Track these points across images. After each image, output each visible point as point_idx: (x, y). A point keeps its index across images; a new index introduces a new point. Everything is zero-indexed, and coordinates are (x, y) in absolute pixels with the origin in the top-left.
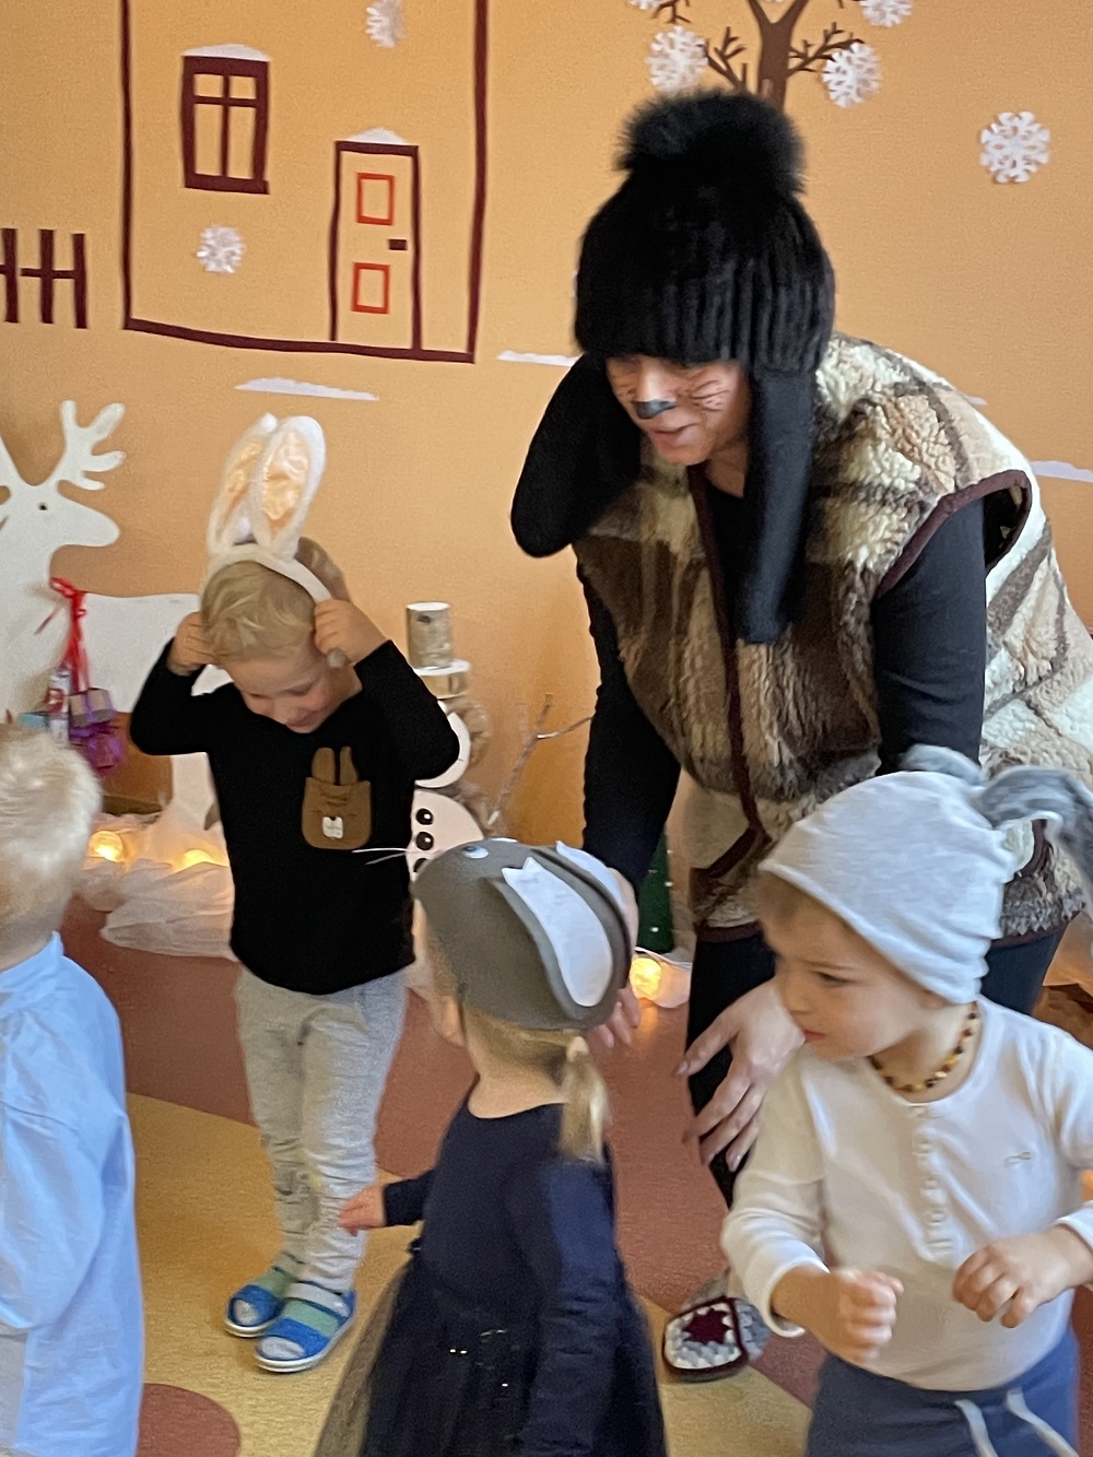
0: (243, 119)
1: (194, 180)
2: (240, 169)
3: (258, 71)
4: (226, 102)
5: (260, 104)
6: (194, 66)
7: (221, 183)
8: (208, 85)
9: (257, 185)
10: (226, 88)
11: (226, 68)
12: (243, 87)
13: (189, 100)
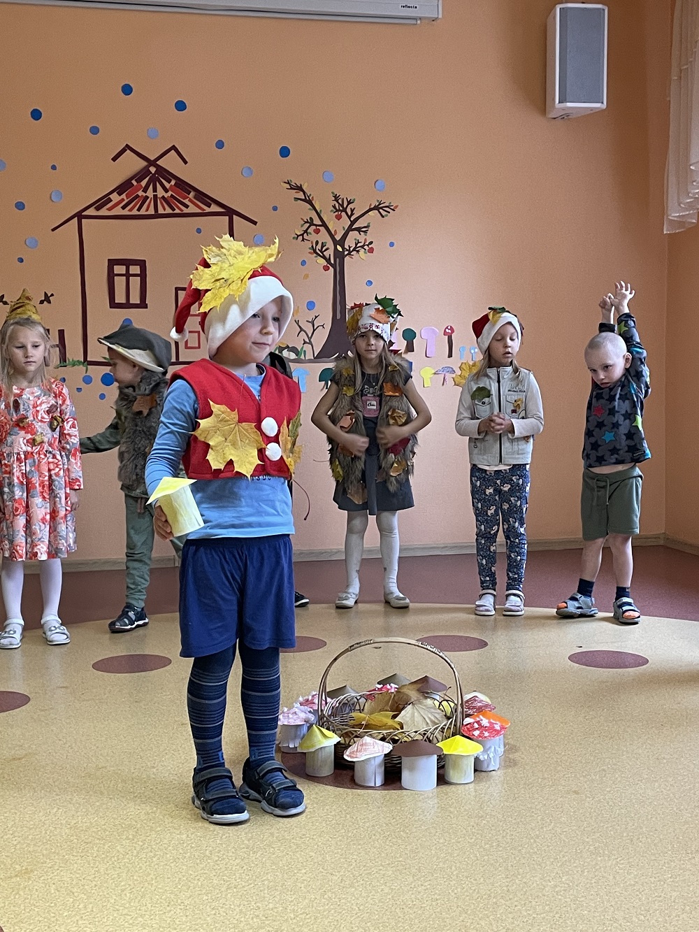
0: (135, 283)
1: (114, 305)
2: (135, 299)
3: (142, 264)
4: (128, 275)
5: (143, 275)
6: (112, 263)
7: (127, 305)
8: (119, 269)
9: (143, 305)
10: (128, 270)
11: (127, 263)
12: (135, 269)
13: (111, 276)
